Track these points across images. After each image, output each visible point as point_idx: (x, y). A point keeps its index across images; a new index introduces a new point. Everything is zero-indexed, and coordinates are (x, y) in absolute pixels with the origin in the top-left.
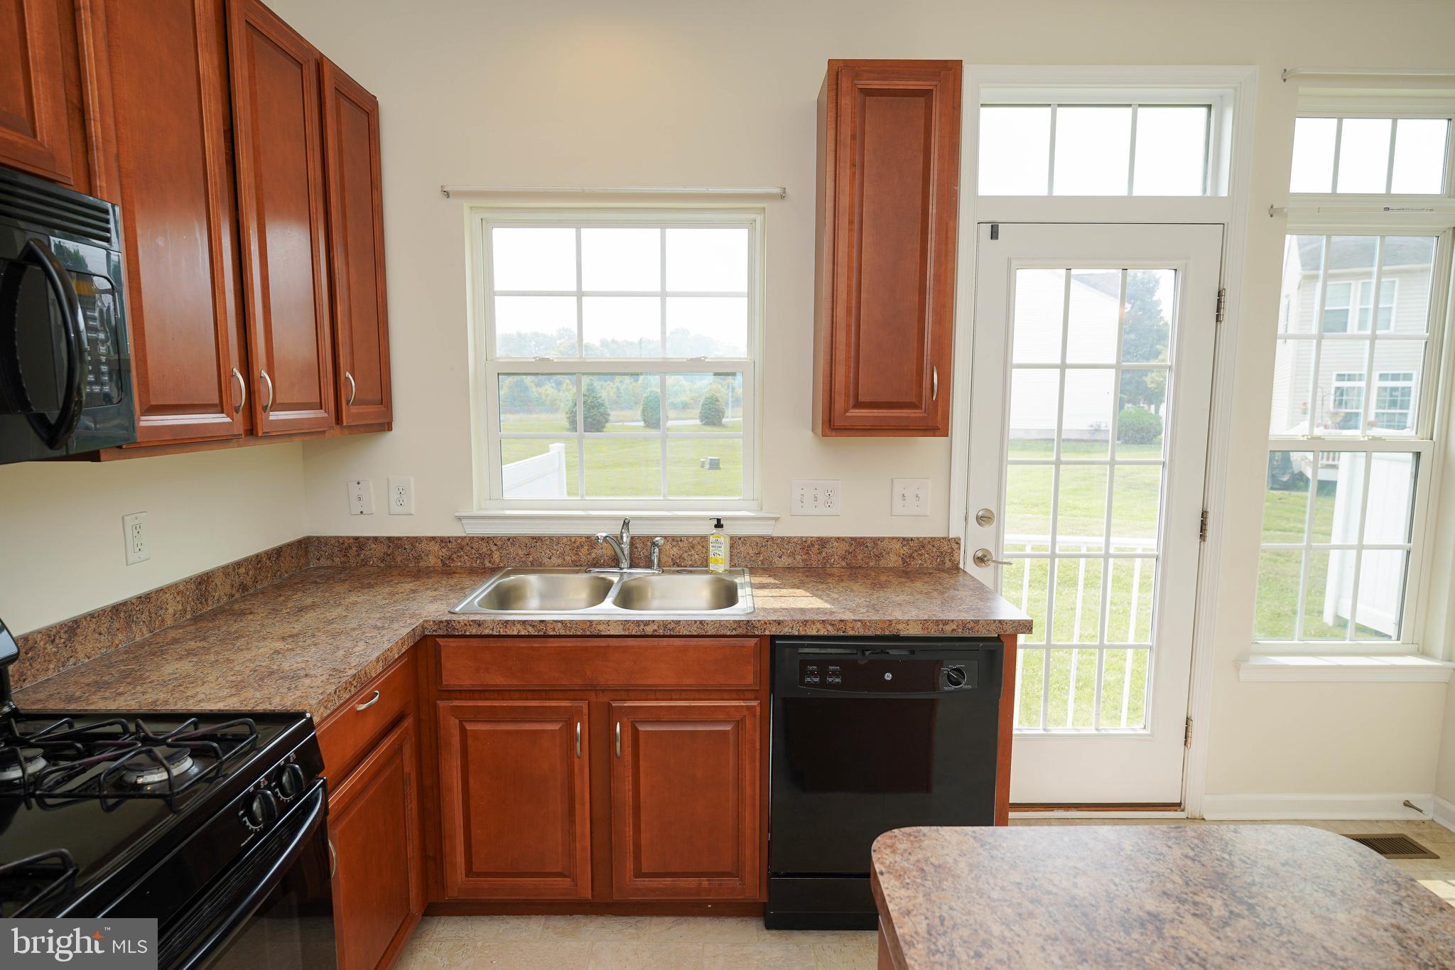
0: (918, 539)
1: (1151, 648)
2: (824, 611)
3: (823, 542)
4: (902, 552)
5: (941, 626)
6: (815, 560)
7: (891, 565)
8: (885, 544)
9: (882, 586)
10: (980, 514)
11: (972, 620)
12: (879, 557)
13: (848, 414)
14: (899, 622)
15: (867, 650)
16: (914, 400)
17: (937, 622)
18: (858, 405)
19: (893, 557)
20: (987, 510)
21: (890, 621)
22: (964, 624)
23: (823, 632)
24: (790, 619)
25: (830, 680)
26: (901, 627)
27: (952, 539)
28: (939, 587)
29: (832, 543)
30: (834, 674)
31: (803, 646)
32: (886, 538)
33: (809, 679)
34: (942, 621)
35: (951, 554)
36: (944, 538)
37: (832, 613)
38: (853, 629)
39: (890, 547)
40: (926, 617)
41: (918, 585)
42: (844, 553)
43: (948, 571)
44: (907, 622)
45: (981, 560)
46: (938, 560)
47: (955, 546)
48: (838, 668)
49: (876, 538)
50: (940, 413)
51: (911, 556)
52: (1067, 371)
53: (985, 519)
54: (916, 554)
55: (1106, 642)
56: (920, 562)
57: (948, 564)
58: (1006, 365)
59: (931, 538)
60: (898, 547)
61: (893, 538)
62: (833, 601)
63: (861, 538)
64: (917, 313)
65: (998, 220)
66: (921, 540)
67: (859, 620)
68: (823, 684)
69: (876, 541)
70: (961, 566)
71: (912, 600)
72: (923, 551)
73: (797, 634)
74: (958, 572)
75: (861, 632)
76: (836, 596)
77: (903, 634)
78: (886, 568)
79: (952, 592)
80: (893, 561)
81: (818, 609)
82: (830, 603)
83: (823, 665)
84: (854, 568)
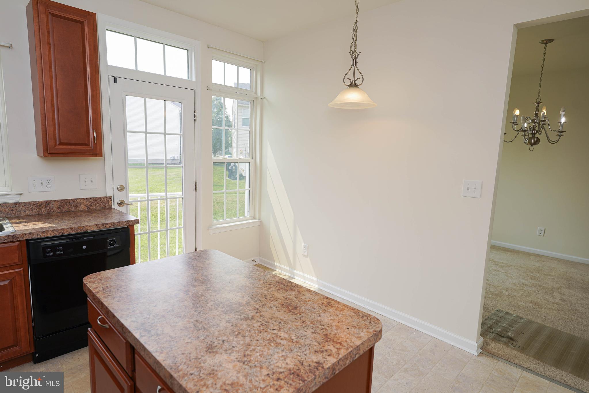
0: (93, 198)
1: (183, 228)
2: (52, 227)
3: (47, 203)
4: (86, 204)
5: (105, 226)
6: (44, 211)
7: (82, 209)
8: (78, 201)
9: (78, 217)
10: (119, 187)
11: (117, 222)
12: (76, 206)
13: (56, 147)
14: (87, 226)
15: (74, 239)
16: (86, 143)
17: (103, 224)
18: (61, 144)
19: (83, 206)
20: (121, 185)
21: (83, 226)
22: (114, 224)
23: (53, 235)
24: (35, 231)
25: (58, 253)
26: (88, 228)
27: (108, 197)
28: (104, 214)
29: (52, 203)
30: (60, 250)
31: (44, 242)
32: (78, 199)
33: (47, 254)
34: (105, 224)
35: (108, 203)
36: (104, 197)
37: (56, 227)
38: (67, 231)
39: (80, 202)
40: (99, 223)
41: (95, 214)
42: (58, 206)
43: (107, 209)
44: (91, 226)
45: (121, 204)
46: (103, 206)
47: (109, 200)
48: (62, 248)
49: (74, 199)
50: (98, 148)
51: (91, 205)
52: (148, 134)
53: (121, 188)
54: (93, 204)
55: (169, 228)
56: (95, 207)
57: (107, 207)
58: (124, 131)
59: (99, 197)
60: (84, 202)
61: (82, 199)
62: (56, 224)
63: (67, 200)
64: (85, 109)
65: (117, 76)
66: (94, 198)
67: (69, 228)
68: (55, 255)
69: (74, 200)
70: (113, 207)
71: (93, 219)
72: (96, 203)
73: (40, 237)
74: (112, 209)
75: (71, 232)
76: (57, 222)
77: (89, 231)
78: (79, 211)
79: (109, 215)
80: (83, 207)
81: (49, 227)
82: (55, 224)
83: (54, 248)
84: (64, 212)
